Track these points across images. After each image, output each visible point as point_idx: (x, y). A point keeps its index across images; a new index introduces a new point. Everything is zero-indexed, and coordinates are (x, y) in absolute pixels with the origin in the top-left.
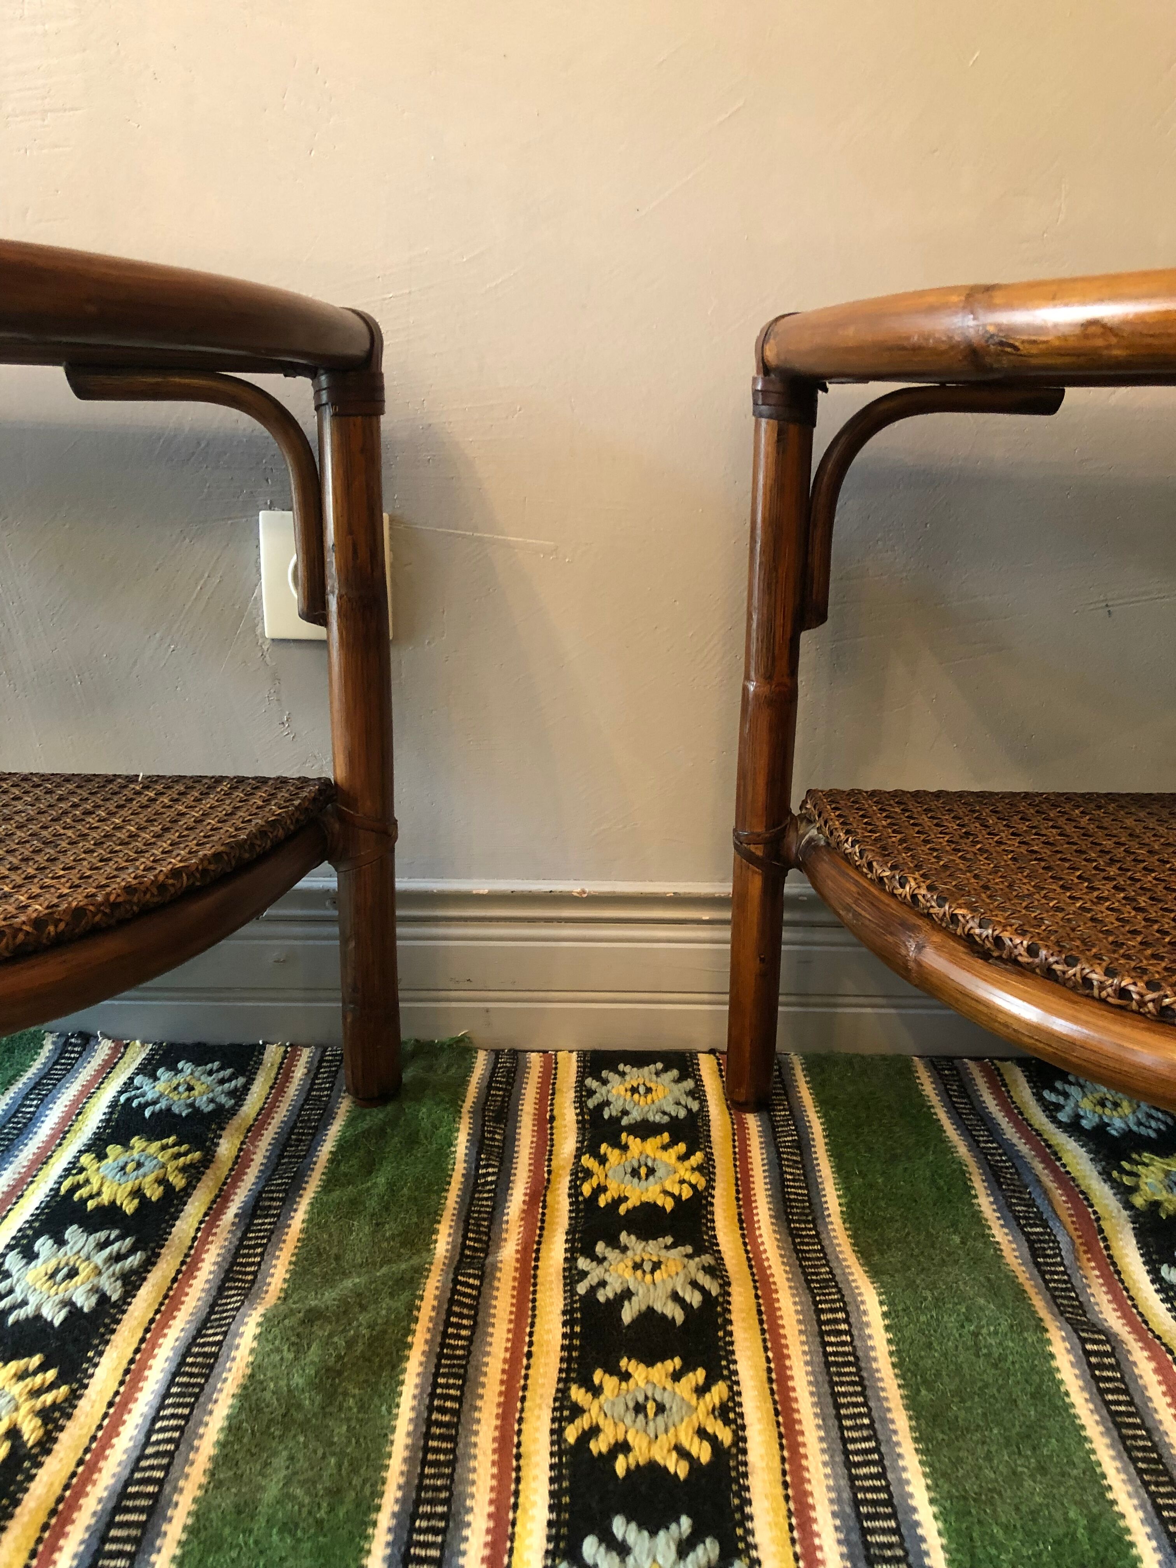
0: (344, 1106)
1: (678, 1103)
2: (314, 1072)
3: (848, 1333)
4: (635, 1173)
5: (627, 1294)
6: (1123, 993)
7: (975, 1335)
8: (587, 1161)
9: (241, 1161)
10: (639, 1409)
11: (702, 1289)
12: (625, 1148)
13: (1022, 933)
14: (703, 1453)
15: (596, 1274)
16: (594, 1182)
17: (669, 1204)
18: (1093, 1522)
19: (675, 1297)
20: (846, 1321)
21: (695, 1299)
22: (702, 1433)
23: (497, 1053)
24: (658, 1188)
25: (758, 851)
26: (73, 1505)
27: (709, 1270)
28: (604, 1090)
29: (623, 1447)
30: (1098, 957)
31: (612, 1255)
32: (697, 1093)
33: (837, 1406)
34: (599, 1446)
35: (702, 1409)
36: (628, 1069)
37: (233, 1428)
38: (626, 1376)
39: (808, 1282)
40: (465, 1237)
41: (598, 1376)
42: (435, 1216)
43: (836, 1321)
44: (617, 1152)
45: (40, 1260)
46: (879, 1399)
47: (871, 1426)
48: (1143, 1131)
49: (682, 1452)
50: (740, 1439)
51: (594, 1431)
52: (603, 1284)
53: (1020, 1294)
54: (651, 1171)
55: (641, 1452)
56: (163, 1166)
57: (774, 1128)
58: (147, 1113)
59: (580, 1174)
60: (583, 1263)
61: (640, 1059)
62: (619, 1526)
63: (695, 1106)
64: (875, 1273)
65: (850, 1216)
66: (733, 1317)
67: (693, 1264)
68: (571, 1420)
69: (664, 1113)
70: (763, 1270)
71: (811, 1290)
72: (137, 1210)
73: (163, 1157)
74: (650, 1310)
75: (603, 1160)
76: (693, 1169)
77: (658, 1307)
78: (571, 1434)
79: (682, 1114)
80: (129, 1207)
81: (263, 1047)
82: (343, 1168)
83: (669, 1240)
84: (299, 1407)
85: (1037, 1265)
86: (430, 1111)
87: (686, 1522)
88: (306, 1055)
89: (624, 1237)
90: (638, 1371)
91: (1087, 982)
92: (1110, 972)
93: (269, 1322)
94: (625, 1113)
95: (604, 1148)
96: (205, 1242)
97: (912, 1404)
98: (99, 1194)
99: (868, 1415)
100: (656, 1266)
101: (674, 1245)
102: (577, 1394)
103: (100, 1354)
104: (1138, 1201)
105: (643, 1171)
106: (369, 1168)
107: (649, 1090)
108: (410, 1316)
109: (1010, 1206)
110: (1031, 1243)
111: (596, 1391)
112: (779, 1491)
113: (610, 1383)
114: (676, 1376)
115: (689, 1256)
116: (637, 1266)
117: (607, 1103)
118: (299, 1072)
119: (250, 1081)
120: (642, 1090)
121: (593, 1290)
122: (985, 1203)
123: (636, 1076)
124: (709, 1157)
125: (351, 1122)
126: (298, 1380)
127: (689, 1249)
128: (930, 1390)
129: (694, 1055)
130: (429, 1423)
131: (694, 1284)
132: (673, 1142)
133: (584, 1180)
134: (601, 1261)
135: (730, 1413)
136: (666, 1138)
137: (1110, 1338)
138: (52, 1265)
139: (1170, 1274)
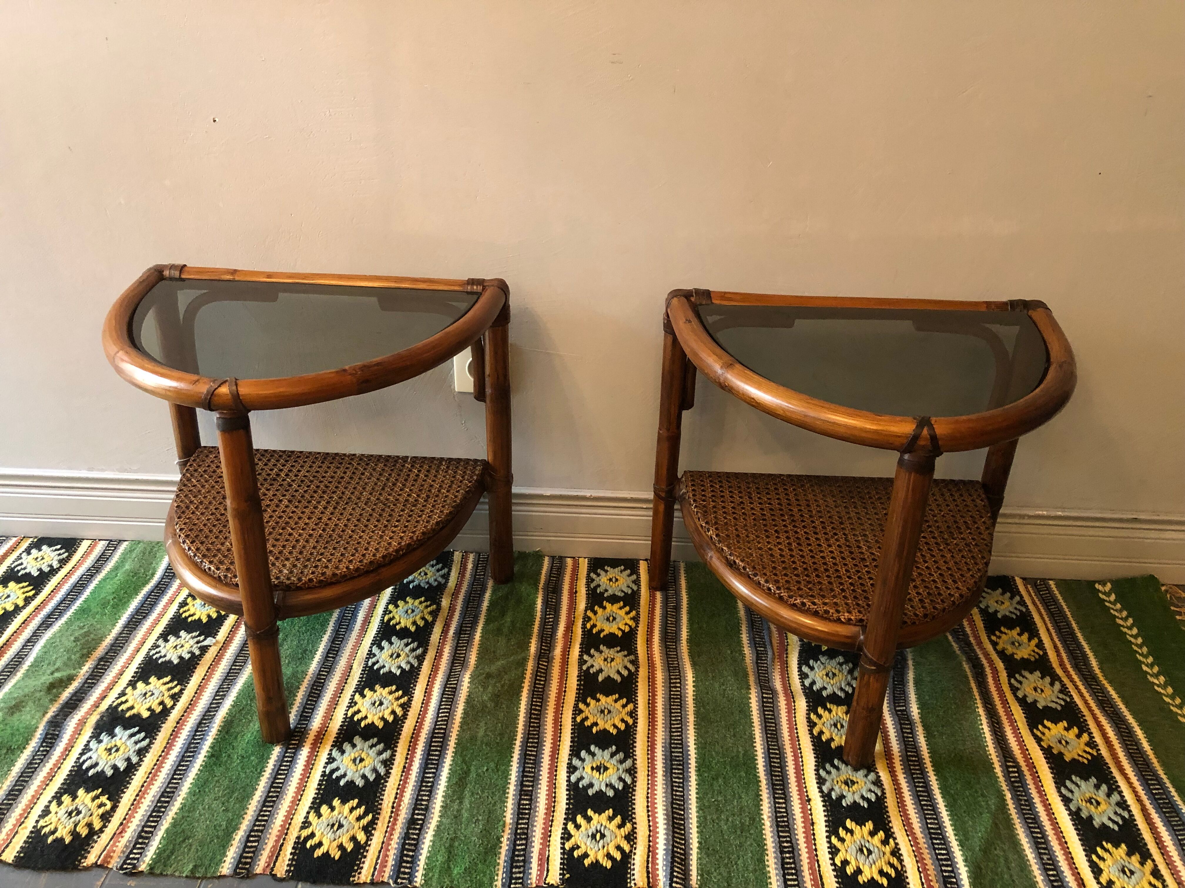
0: (490, 583)
1: (628, 587)
2: (476, 567)
3: (680, 687)
4: (608, 619)
5: (601, 671)
6: (769, 589)
7: (725, 690)
8: (590, 614)
9: (452, 609)
10: (602, 712)
11: (629, 669)
12: (604, 608)
13: (742, 561)
14: (622, 727)
15: (590, 662)
16: (592, 623)
17: (620, 634)
18: (746, 751)
19: (618, 672)
20: (680, 683)
21: (625, 673)
22: (623, 720)
23: (553, 558)
24: (616, 627)
25: (663, 495)
26: (418, 736)
27: (632, 662)
28: (598, 579)
29: (596, 724)
30: (765, 574)
31: (596, 654)
32: (637, 582)
33: (671, 713)
34: (588, 723)
35: (624, 713)
36: (609, 569)
37: (466, 713)
38: (598, 700)
39: (669, 667)
40: (542, 645)
41: (589, 700)
42: (530, 636)
43: (676, 683)
44: (601, 609)
45: (385, 650)
46: (686, 711)
47: (681, 720)
49: (615, 726)
50: (635, 723)
51: (587, 718)
52: (592, 666)
53: (746, 675)
54: (614, 619)
55: (602, 725)
56: (422, 612)
57: (667, 599)
58: (411, 587)
59: (586, 619)
60: (586, 657)
61: (614, 563)
62: (593, 748)
63: (635, 588)
64: (694, 664)
65: (690, 641)
66: (639, 680)
67: (626, 659)
68: (579, 715)
69: (622, 591)
70: (653, 661)
71: (669, 670)
72: (416, 630)
73: (422, 607)
74: (609, 676)
75: (595, 613)
76: (631, 619)
77: (612, 676)
78: (579, 719)
79: (630, 592)
80: (413, 629)
81: (453, 553)
82: (493, 613)
83: (619, 648)
84: (486, 707)
85: (757, 663)
86: (526, 588)
87: (614, 747)
88: (471, 557)
89: (601, 647)
90: (603, 699)
91: (759, 583)
92: (767, 581)
93: (472, 677)
94: (606, 591)
95: (596, 607)
96: (443, 644)
97: (697, 713)
98: (400, 623)
99: (681, 716)
100: (613, 660)
101: (620, 651)
102: (581, 706)
103: (415, 686)
105: (611, 618)
106: (503, 614)
107: (617, 580)
108: (522, 677)
109: (754, 638)
110: (757, 654)
111: (588, 705)
112: (646, 739)
113: (593, 702)
114: (616, 701)
115: (625, 656)
116: (605, 660)
117: (599, 586)
118: (470, 566)
119: (450, 570)
120: (614, 580)
121: (588, 668)
122: (745, 637)
123: (612, 572)
124: (638, 614)
125: (494, 592)
126: (485, 698)
127: (626, 653)
128: (704, 709)
129: (638, 561)
130: (531, 714)
131: (626, 668)
132: (625, 606)
133: (588, 621)
134: (592, 656)
135: (633, 714)
136: (622, 603)
137: (773, 692)
138: (390, 652)
139: (805, 669)
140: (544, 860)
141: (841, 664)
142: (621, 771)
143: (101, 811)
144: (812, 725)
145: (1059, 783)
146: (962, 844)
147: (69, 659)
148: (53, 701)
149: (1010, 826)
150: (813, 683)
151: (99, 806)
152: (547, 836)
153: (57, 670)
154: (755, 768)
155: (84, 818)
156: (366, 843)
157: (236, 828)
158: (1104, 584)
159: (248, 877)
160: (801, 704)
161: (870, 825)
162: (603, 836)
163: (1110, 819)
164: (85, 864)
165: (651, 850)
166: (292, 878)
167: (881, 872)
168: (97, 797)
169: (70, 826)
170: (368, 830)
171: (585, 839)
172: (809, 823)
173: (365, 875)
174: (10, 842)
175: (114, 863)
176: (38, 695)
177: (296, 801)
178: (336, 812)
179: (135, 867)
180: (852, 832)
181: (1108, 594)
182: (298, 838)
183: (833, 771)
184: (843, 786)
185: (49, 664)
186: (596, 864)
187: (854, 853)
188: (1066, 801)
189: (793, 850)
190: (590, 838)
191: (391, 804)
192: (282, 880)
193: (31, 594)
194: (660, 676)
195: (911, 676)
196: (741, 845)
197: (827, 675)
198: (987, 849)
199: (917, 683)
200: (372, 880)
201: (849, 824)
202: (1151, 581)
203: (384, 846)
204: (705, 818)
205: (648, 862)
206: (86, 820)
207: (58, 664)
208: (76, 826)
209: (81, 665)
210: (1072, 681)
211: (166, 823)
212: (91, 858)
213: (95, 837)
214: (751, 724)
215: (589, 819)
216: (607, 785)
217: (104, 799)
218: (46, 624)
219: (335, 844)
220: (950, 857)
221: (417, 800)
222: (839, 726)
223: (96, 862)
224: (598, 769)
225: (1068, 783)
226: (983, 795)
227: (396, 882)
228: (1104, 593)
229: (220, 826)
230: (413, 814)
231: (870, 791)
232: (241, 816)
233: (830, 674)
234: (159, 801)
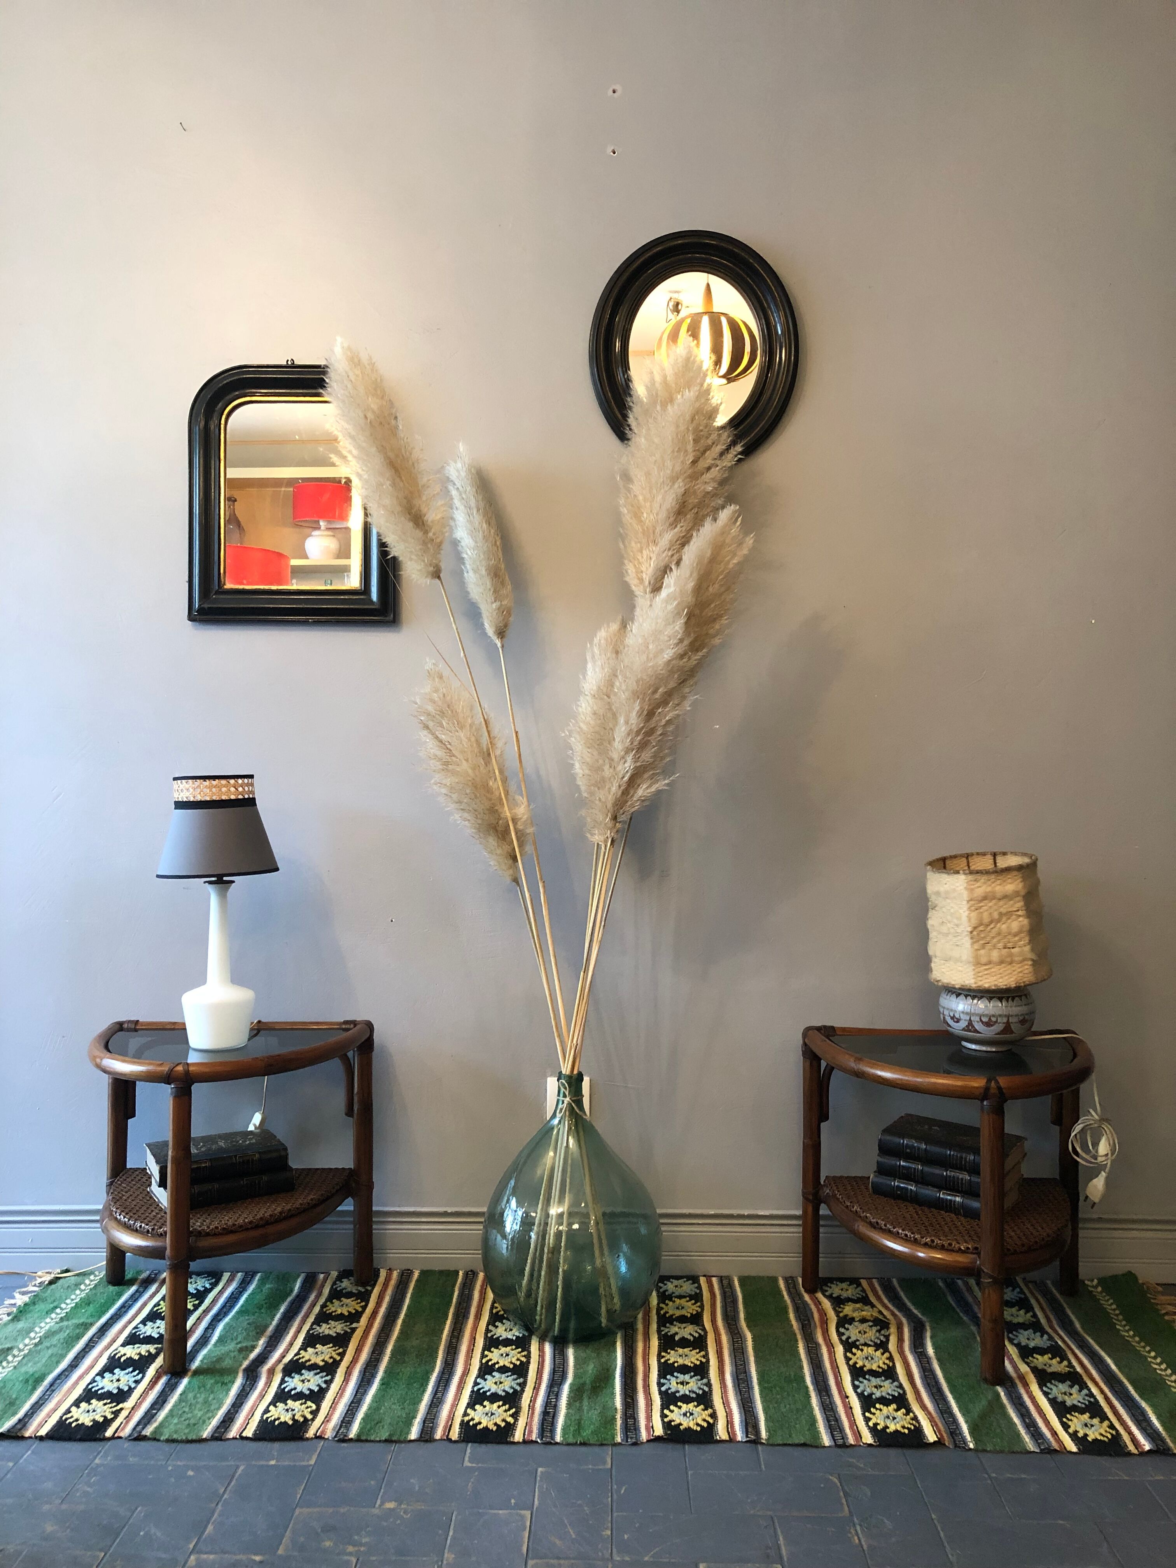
1: (692, 1290)
3: (741, 1342)
4: (678, 1308)
5: (677, 1333)
7: (778, 1342)
8: (662, 1305)
10: (681, 1356)
11: (699, 1333)
12: (674, 1302)
14: (698, 1363)
15: (667, 1330)
16: (664, 1311)
17: (689, 1315)
19: (691, 1334)
20: (741, 1340)
21: (697, 1335)
22: (698, 1360)
24: (685, 1311)
26: (542, 1372)
27: (701, 1330)
28: (666, 1287)
29: (676, 1362)
31: (671, 1326)
32: (699, 1287)
33: (736, 1357)
34: (671, 1362)
35: (698, 1356)
36: (673, 1280)
38: (676, 1351)
41: (669, 1351)
43: (738, 1340)
44: (671, 1303)
45: (500, 1327)
46: (747, 1355)
47: (744, 1360)
48: (853, 1297)
49: (692, 1363)
50: (708, 1361)
51: (669, 1360)
52: (669, 1333)
53: (794, 1335)
54: (683, 1307)
55: (681, 1363)
59: (659, 1309)
60: (662, 1328)
61: (678, 1278)
62: (676, 1374)
63: (697, 1291)
64: (751, 1330)
65: (746, 1318)
66: (708, 1340)
67: (696, 1328)
68: (662, 1358)
69: (687, 1293)
70: (718, 1330)
71: (731, 1333)
74: (683, 1337)
75: (667, 1305)
76: (697, 1307)
77: (685, 1337)
78: (662, 1360)
79: (693, 1293)
83: (689, 1323)
85: (803, 1329)
87: (693, 1373)
89: (674, 1323)
90: (680, 1350)
94: (673, 1292)
95: (667, 1301)
97: (756, 1356)
99: (743, 1358)
100: (685, 1329)
101: (691, 1324)
102: (663, 1354)
103: (531, 1346)
104: (841, 1315)
105: (680, 1307)
107: (681, 1286)
109: (799, 1316)
110: (803, 1324)
111: (669, 1353)
112: (717, 1369)
113: (672, 1352)
114: (691, 1351)
115: (695, 1326)
116: (679, 1329)
117: (667, 1290)
120: (679, 1286)
121: (666, 1334)
122: (792, 1316)
123: (676, 1282)
124: (702, 1304)
127: (695, 1324)
129: (697, 1277)
131: (696, 1333)
132: (690, 1300)
133: (661, 1310)
134: (668, 1327)
135: (706, 1356)
136: (688, 1299)
137: (817, 1345)
138: (504, 1329)
139: (842, 1330)
140: (650, 1428)
141: (871, 1326)
142: (699, 1384)
143: (309, 1410)
144: (848, 1359)
145: (1041, 1385)
146: (963, 1415)
147: (248, 1334)
148: (245, 1358)
149: (1003, 1407)
150: (849, 1338)
151: (307, 1408)
152: (649, 1418)
153: (240, 1342)
154: (804, 1381)
155: (298, 1412)
156: (515, 1423)
157: (414, 1417)
158: (1092, 1281)
159: (430, 1441)
160: (840, 1350)
161: (894, 1406)
162: (691, 1414)
163: (1079, 1402)
164: (307, 1436)
165: (729, 1423)
166: (463, 1441)
167: (904, 1427)
168: (305, 1403)
169: (290, 1415)
170: (515, 1416)
171: (679, 1416)
172: (849, 1409)
173: (518, 1436)
174: (245, 1428)
175: (329, 1434)
176: (232, 1354)
177: (455, 1405)
178: (487, 1408)
179: (345, 1436)
180: (881, 1410)
181: (1096, 1287)
182: (463, 1421)
183: (865, 1381)
184: (873, 1388)
185: (232, 1339)
186: (689, 1429)
187: (883, 1419)
188: (1046, 1394)
189: (837, 1420)
190: (682, 1417)
191: (527, 1405)
192: (455, 1442)
193: (197, 1302)
194: (724, 1339)
195: (928, 1334)
196: (797, 1419)
197: (860, 1332)
198: (983, 1416)
199: (931, 1338)
200: (524, 1440)
201: (878, 1406)
202: (1130, 1276)
203: (528, 1424)
204: (768, 1407)
205: (728, 1428)
206: (300, 1413)
207: (239, 1340)
208: (294, 1416)
209: (258, 1339)
210: (1058, 1335)
211: (360, 1415)
212: (311, 1433)
213: (310, 1423)
214: (800, 1360)
215: (680, 1407)
216: (690, 1391)
217: (309, 1403)
218: (216, 1319)
219: (492, 1422)
220: (955, 1421)
221: (547, 1402)
222: (870, 1359)
223: (316, 1435)
224: (682, 1383)
225: (1048, 1385)
226: (982, 1393)
227: (542, 1439)
228: (1093, 1287)
229: (401, 1416)
230: (546, 1409)
231: (895, 1391)
232: (416, 1411)
233: (862, 1332)
234: (350, 1406)
